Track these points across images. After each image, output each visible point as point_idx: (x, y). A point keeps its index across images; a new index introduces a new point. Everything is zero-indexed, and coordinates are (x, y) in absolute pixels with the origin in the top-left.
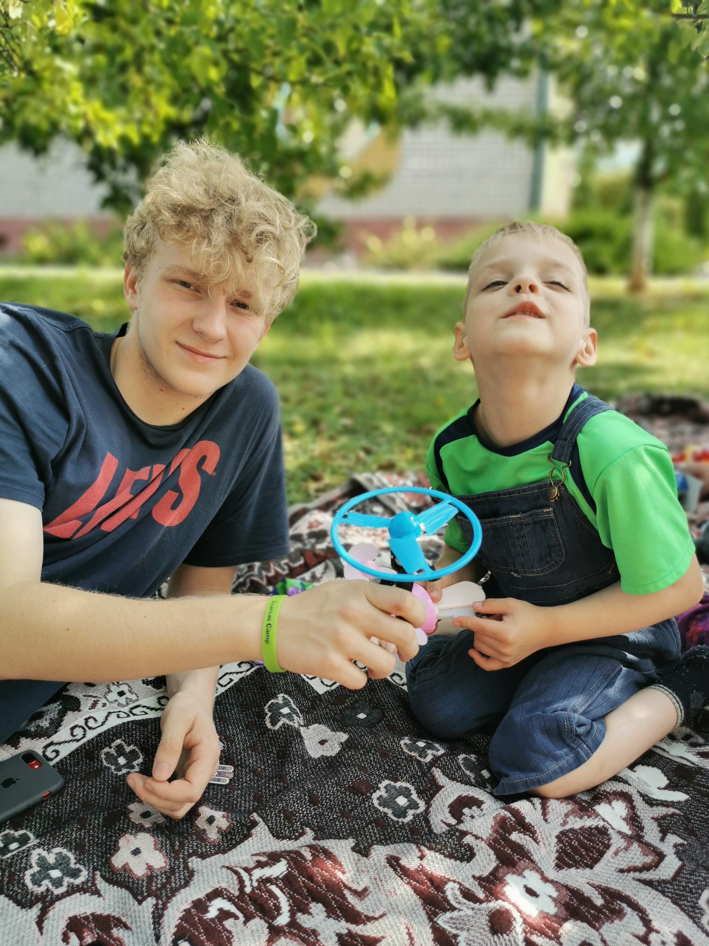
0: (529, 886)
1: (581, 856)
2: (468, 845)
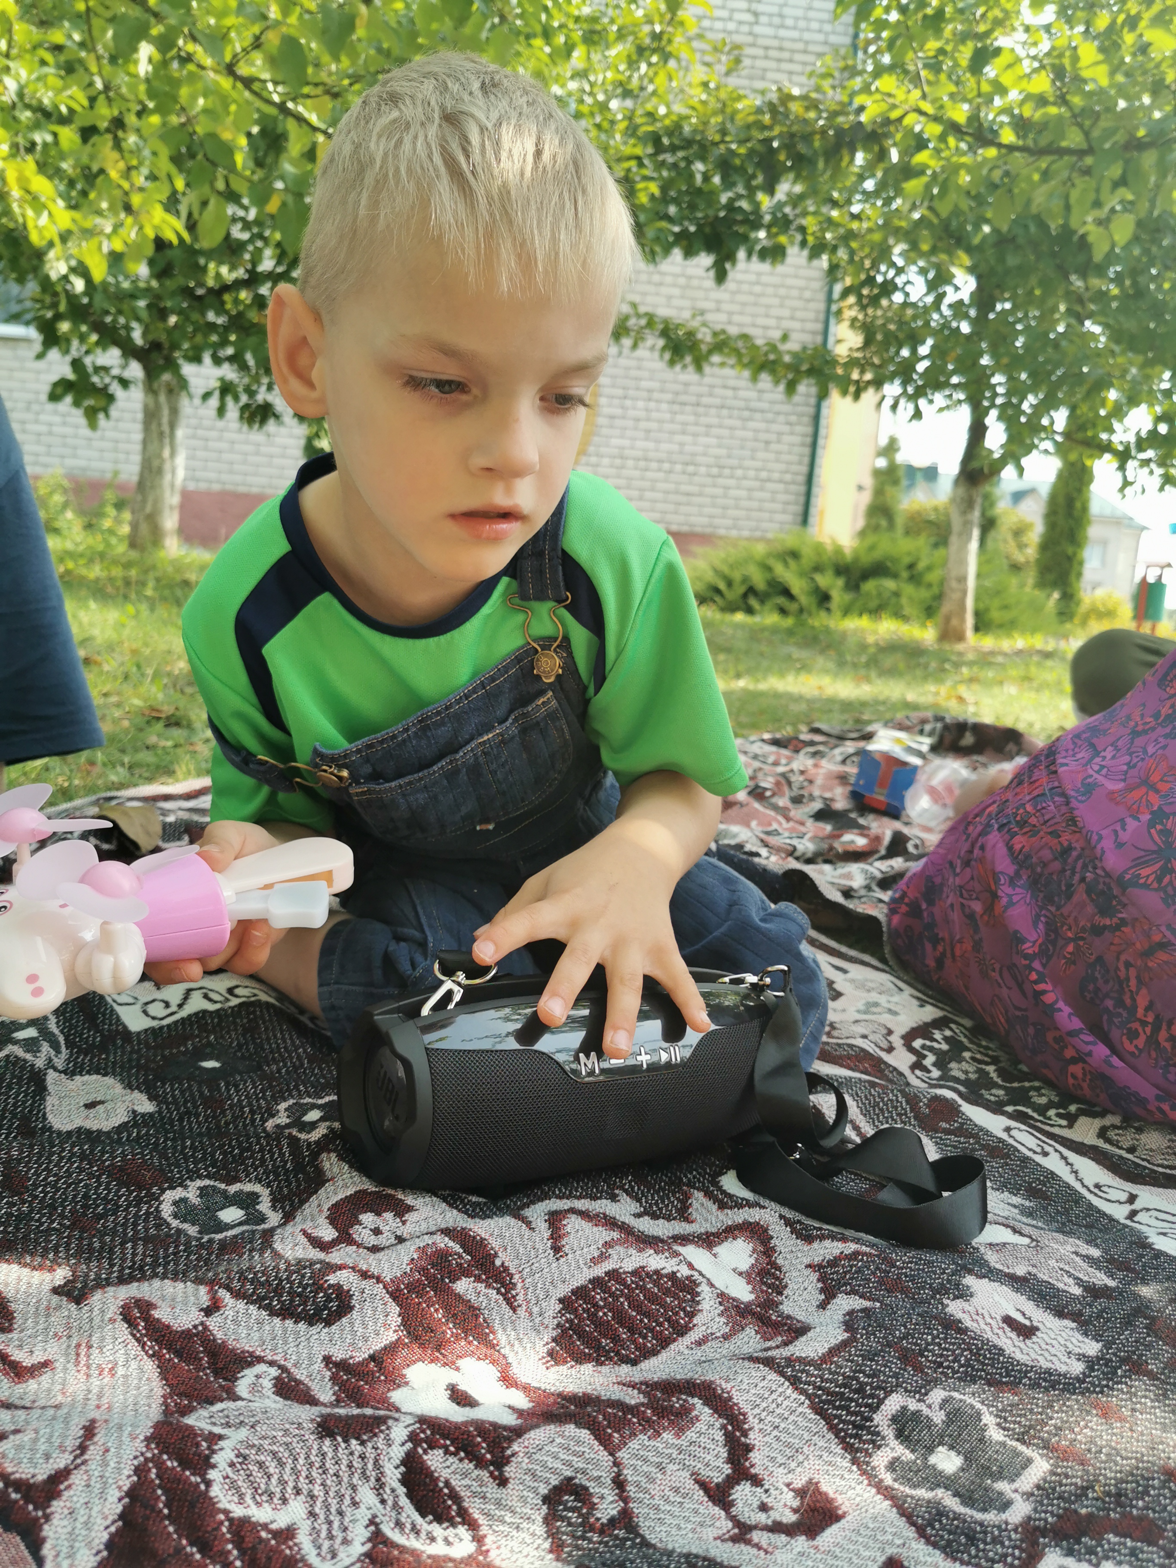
0: (462, 1387)
1: (616, 1339)
2: (338, 1287)
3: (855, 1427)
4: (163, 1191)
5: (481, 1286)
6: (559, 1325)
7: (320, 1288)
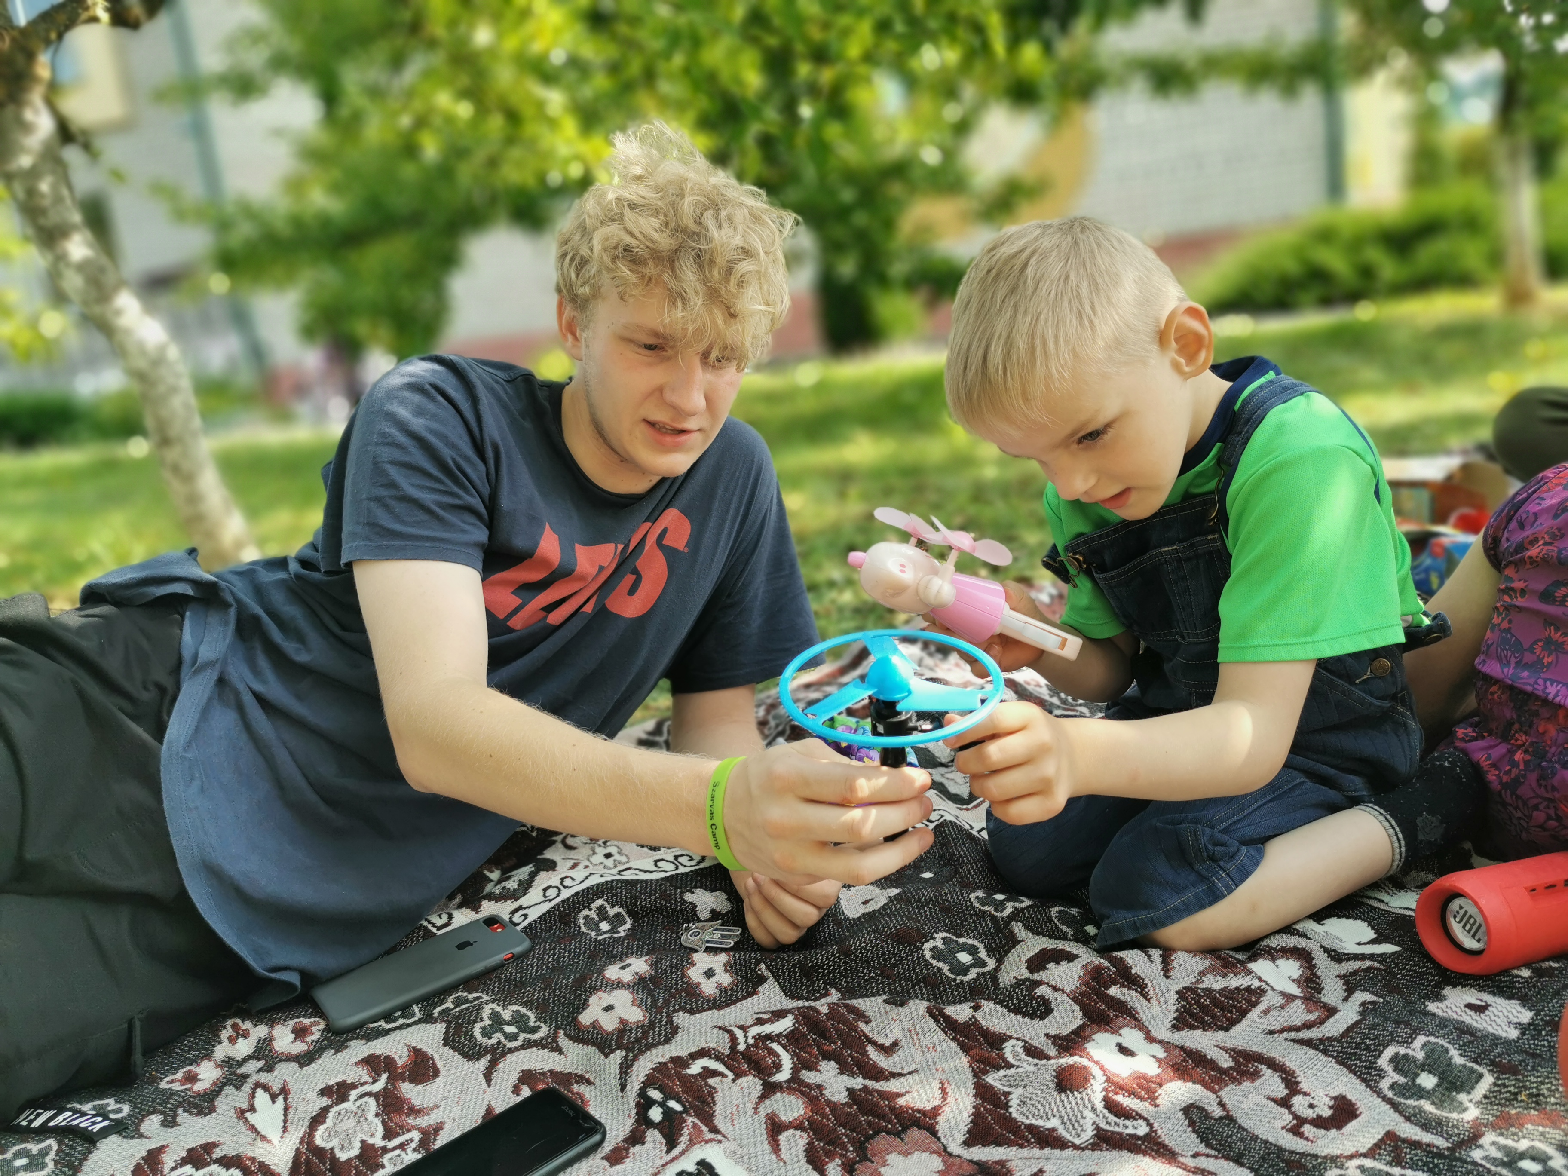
0: (1123, 1044)
1: (1214, 1016)
2: (1042, 997)
3: (1366, 1067)
4: (923, 944)
5: (1125, 990)
6: (1177, 1010)
7: (1032, 998)
